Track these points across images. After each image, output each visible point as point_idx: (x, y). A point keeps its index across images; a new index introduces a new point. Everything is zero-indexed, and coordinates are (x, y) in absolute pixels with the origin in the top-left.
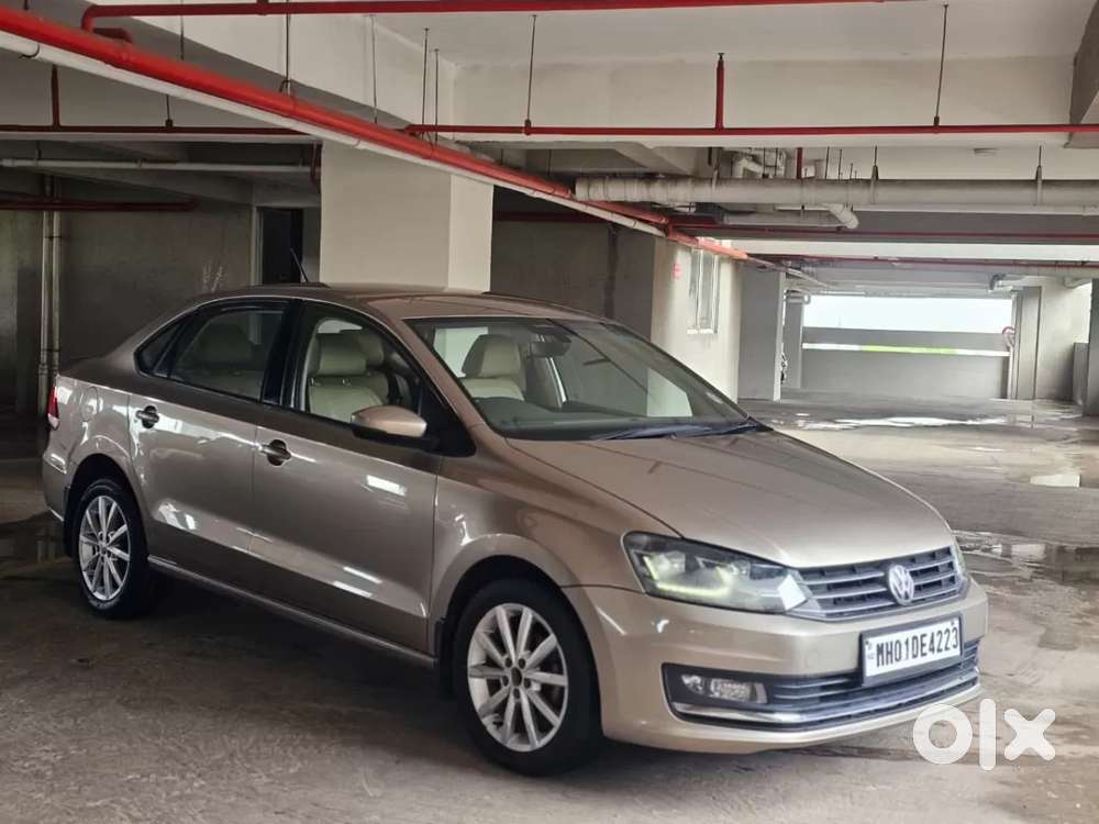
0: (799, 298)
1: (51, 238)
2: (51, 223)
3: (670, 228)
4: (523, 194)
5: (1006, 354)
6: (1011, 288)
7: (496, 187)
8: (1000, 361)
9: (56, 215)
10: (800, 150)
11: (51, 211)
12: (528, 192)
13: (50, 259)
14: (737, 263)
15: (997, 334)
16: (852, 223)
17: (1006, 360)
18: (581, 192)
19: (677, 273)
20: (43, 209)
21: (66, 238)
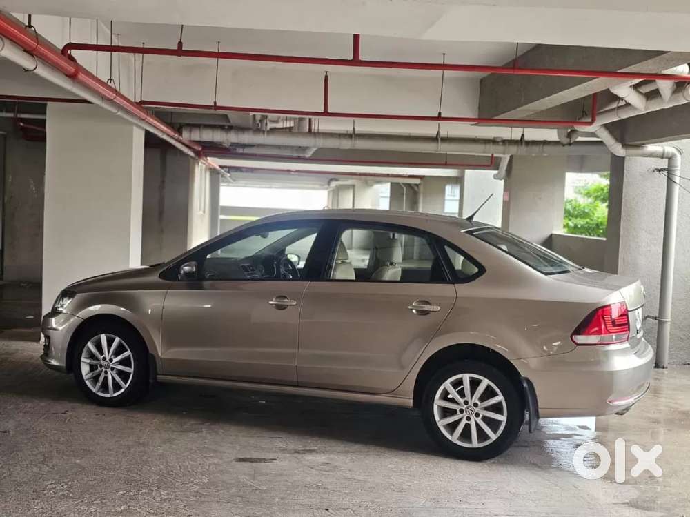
18: (185, 135)
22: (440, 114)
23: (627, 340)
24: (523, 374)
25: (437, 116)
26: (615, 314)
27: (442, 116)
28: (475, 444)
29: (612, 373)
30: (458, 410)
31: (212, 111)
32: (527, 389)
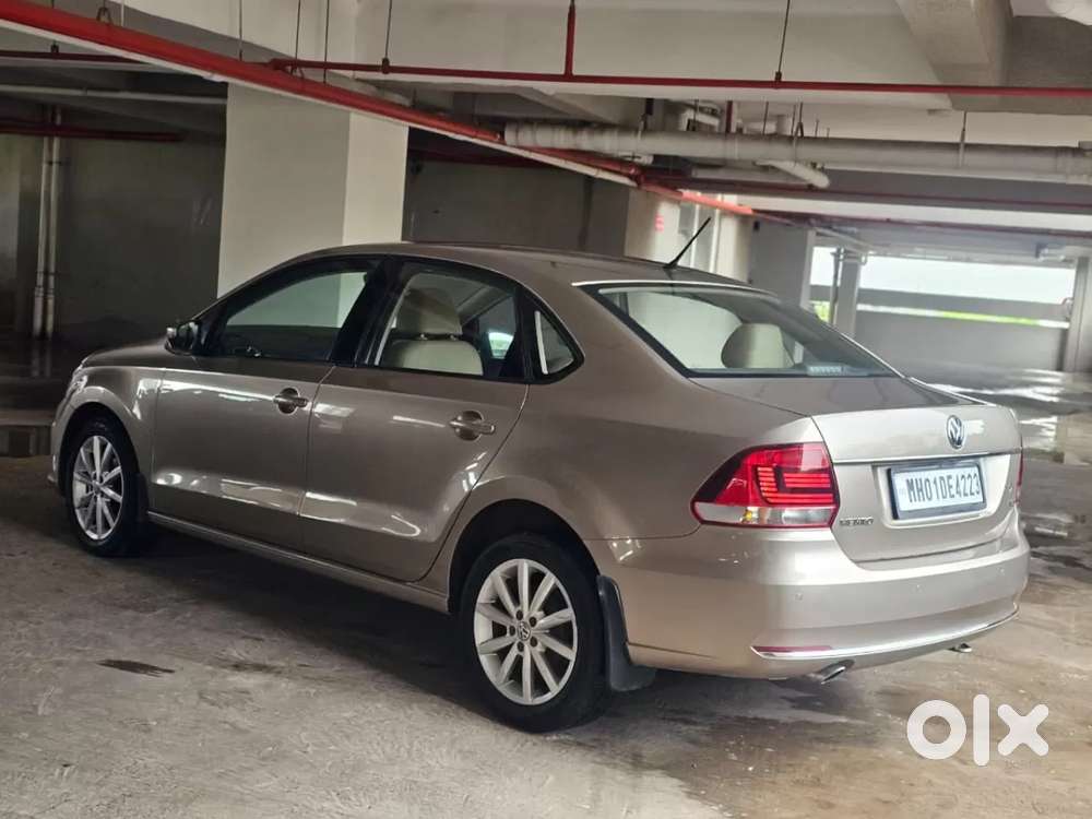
0: (855, 258)
1: (50, 163)
2: (50, 149)
3: (642, 179)
4: (446, 137)
5: (1065, 325)
6: (1062, 258)
7: (410, 128)
8: (1058, 333)
9: (56, 143)
10: (730, 104)
11: (51, 136)
12: (451, 135)
13: (49, 184)
14: (743, 219)
15: (1058, 305)
16: (822, 181)
17: (1064, 333)
18: (509, 136)
19: (658, 226)
20: (44, 135)
21: (66, 164)
22: (779, 75)
23: (830, 524)
24: (604, 570)
25: (773, 78)
26: (809, 462)
27: (783, 79)
28: (527, 697)
29: (779, 588)
30: (508, 627)
31: (380, 76)
32: (606, 601)
